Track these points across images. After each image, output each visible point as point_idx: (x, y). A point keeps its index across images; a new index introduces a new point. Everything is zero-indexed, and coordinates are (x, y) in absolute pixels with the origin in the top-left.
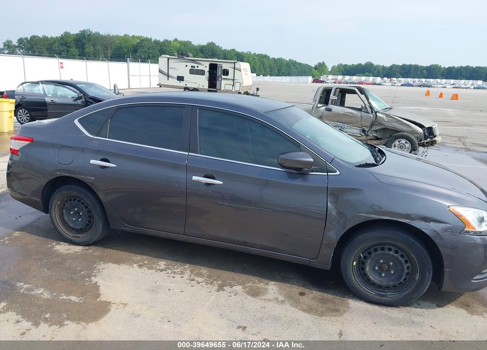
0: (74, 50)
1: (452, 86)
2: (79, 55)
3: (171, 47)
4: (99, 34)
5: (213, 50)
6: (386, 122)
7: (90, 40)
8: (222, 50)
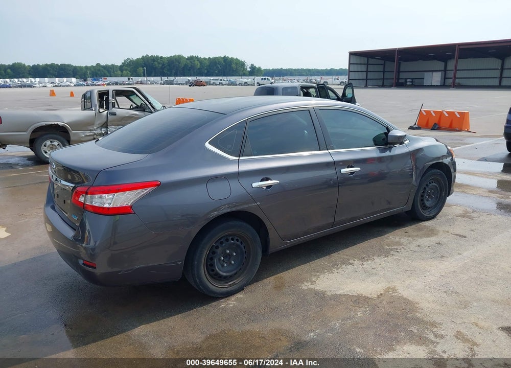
1: (52, 85)
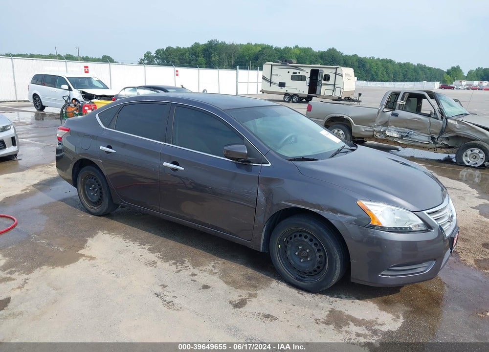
0: (202, 60)
2: (206, 64)
3: (291, 54)
4: (224, 43)
5: (333, 56)
6: (457, 129)
7: (216, 50)
8: (343, 56)
